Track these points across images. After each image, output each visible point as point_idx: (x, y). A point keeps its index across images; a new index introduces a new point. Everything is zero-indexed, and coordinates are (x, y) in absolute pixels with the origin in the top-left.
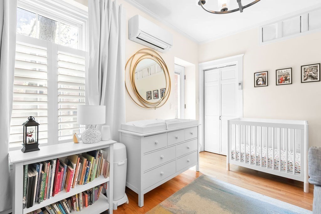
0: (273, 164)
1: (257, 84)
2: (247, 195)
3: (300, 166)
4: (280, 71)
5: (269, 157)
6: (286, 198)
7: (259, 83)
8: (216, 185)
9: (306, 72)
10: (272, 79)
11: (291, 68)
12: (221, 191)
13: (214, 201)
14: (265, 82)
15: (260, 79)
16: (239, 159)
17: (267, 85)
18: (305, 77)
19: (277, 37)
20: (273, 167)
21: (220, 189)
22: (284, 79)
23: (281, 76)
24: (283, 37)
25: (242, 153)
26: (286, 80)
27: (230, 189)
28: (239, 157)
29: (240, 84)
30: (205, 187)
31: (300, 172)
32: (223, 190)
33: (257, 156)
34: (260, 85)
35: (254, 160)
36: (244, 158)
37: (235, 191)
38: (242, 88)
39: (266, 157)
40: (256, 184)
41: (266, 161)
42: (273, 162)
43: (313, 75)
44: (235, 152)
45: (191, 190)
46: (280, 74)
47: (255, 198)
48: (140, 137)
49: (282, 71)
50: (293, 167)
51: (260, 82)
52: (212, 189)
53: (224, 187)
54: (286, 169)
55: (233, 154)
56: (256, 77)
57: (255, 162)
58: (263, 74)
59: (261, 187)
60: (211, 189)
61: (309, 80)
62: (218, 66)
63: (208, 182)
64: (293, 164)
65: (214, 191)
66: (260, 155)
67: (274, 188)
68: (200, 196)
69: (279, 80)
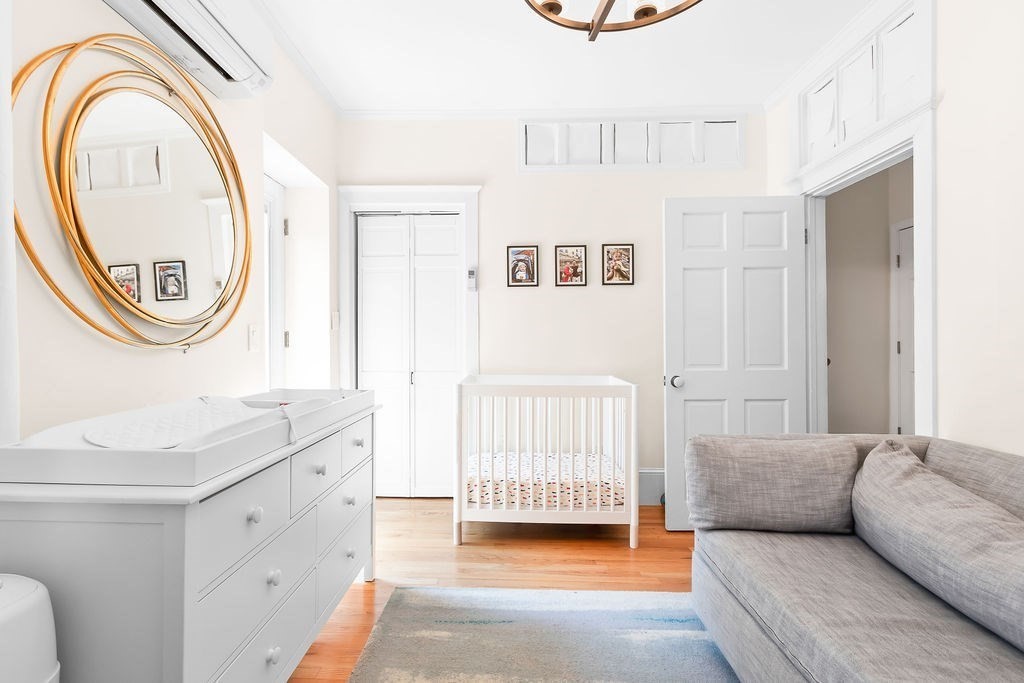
0: (571, 497)
1: (513, 281)
2: (545, 608)
3: (624, 487)
4: (564, 249)
5: (563, 480)
6: (613, 580)
7: (518, 277)
8: (453, 609)
9: (611, 259)
10: (547, 270)
11: (585, 246)
12: (477, 626)
13: (478, 676)
14: (533, 277)
15: (520, 264)
16: (491, 501)
17: (535, 283)
18: (609, 271)
19: (557, 161)
20: (571, 504)
21: (471, 622)
22: (571, 271)
23: (566, 262)
24: (568, 163)
25: (497, 480)
26: (576, 274)
27: (498, 608)
28: (490, 496)
29: (471, 273)
30: (425, 633)
31: (624, 501)
32: (481, 618)
33: (536, 481)
34: (520, 281)
35: (526, 496)
36: (503, 496)
37: (511, 608)
38: (477, 287)
39: (557, 481)
40: (542, 564)
41: (556, 493)
42: (571, 491)
43: (623, 268)
44: (477, 483)
45: (387, 670)
46: (564, 258)
47: (565, 607)
48: (181, 507)
49: (566, 251)
50: (612, 493)
51: (521, 275)
52: (450, 630)
53: (479, 607)
54: (598, 502)
55: (473, 488)
56: (512, 258)
57: (531, 501)
58: (528, 253)
59: (557, 569)
60: (449, 634)
61: (616, 280)
62: (404, 207)
63: (426, 609)
64: (611, 486)
65: (457, 635)
66: (543, 479)
67: (580, 562)
68: (428, 678)
69: (561, 273)
